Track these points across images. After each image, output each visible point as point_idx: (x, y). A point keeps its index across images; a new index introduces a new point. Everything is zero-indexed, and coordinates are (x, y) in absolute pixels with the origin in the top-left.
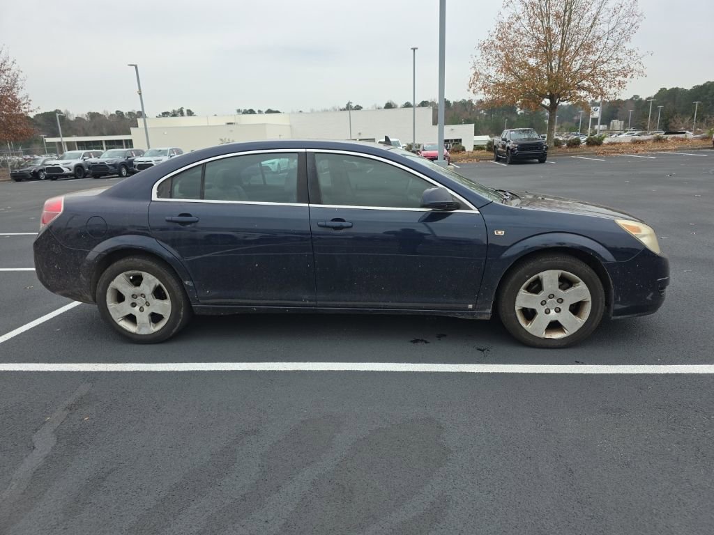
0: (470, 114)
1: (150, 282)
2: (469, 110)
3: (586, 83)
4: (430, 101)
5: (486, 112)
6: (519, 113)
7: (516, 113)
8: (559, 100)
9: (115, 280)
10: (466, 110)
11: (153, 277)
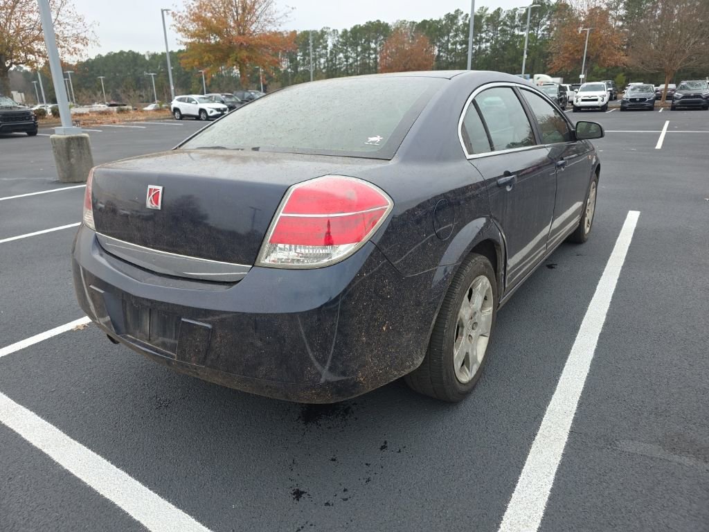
8: (11, 63)
9: (463, 305)
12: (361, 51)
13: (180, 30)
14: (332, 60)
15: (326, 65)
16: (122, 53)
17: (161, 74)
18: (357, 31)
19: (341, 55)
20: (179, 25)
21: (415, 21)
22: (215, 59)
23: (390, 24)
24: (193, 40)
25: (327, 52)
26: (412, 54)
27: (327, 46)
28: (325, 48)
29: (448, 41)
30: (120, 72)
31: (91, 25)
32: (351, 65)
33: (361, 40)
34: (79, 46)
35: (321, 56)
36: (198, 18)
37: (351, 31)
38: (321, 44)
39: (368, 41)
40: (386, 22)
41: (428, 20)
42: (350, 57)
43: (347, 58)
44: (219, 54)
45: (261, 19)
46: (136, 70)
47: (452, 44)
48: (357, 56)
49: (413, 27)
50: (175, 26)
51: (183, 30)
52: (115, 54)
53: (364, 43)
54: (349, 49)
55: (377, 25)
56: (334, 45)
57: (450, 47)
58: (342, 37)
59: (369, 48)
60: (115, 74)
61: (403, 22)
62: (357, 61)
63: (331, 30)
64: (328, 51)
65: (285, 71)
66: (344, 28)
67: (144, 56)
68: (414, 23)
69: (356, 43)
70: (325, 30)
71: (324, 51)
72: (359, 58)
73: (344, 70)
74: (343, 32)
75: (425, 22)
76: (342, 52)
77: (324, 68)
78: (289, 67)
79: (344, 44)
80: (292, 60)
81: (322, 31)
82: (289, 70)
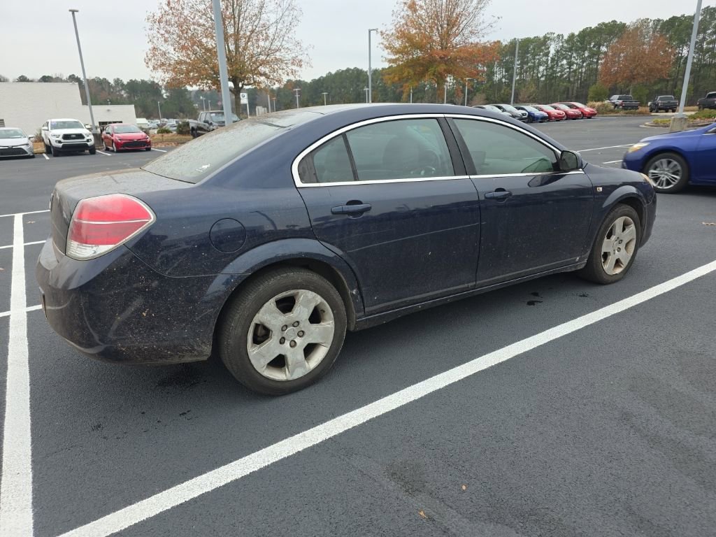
0: (109, 94)
1: (309, 301)
2: (107, 89)
3: (262, 69)
4: (54, 77)
5: (127, 92)
6: (165, 96)
7: (162, 95)
8: (243, 85)
9: (262, 310)
10: (103, 89)
11: (314, 294)
12: (588, 56)
13: (387, 48)
14: (552, 67)
15: (545, 73)
16: (348, 70)
17: (379, 88)
18: (587, 35)
19: (565, 62)
20: (385, 43)
21: (661, 18)
22: (415, 74)
23: (628, 24)
24: (397, 56)
25: (547, 59)
26: (642, 57)
27: (549, 52)
28: (547, 55)
29: (704, 39)
30: (345, 87)
31: (306, 49)
32: (575, 71)
33: (590, 44)
34: (294, 68)
35: (540, 64)
36: (403, 35)
37: (579, 36)
38: (542, 51)
39: (599, 45)
40: (623, 22)
41: (679, 16)
42: (574, 63)
43: (570, 64)
44: (419, 69)
45: (466, 32)
46: (358, 86)
47: (708, 44)
48: (583, 62)
49: (657, 25)
50: (382, 44)
51: (390, 47)
52: (343, 71)
53: (594, 47)
54: (575, 55)
55: (612, 26)
56: (558, 52)
57: (705, 46)
58: (567, 41)
59: (599, 52)
60: (340, 90)
61: (646, 21)
62: (582, 67)
63: (555, 35)
64: (549, 58)
65: (500, 80)
66: (570, 32)
67: (366, 72)
68: (659, 20)
69: (583, 47)
70: (548, 36)
71: (544, 59)
72: (585, 64)
73: (566, 78)
74: (569, 37)
75: (674, 19)
76: (565, 58)
77: (542, 76)
78: (503, 77)
79: (570, 50)
80: (509, 69)
81: (545, 37)
82: (504, 80)
